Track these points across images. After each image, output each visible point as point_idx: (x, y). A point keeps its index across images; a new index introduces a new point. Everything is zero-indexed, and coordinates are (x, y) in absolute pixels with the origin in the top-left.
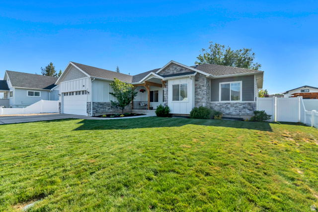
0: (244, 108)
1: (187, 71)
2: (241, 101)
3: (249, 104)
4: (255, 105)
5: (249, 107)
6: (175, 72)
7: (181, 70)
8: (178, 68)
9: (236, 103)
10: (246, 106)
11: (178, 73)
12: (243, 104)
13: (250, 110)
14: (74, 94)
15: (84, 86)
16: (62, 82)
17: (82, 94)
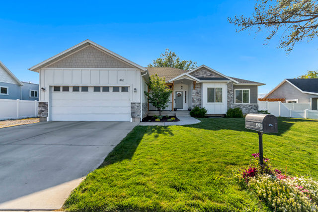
0: (252, 108)
1: (217, 76)
2: (249, 103)
3: (255, 105)
4: (258, 107)
5: (254, 107)
6: (205, 76)
7: (211, 75)
9: (246, 105)
10: (253, 107)
11: (208, 77)
12: (251, 105)
13: (255, 110)
14: (91, 90)
15: (122, 80)
16: (48, 67)
17: (113, 91)
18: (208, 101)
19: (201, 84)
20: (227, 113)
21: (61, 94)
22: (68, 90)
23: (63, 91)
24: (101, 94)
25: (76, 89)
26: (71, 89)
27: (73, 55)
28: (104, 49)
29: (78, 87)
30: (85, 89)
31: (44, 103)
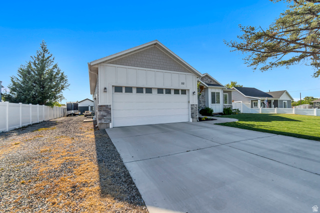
1: (214, 83)
2: (228, 104)
6: (207, 82)
7: (211, 82)
8: (209, 80)
9: (226, 106)
11: (209, 83)
14: (155, 92)
15: (183, 84)
16: (110, 63)
17: (175, 93)
18: (212, 103)
19: (207, 88)
20: (224, 112)
21: (123, 95)
22: (131, 91)
23: (126, 92)
24: (164, 96)
25: (140, 90)
26: (134, 90)
27: (138, 53)
28: (171, 52)
29: (142, 88)
30: (149, 90)
31: (107, 106)
